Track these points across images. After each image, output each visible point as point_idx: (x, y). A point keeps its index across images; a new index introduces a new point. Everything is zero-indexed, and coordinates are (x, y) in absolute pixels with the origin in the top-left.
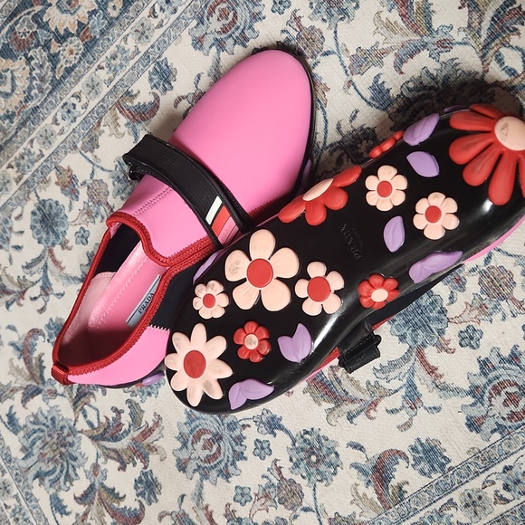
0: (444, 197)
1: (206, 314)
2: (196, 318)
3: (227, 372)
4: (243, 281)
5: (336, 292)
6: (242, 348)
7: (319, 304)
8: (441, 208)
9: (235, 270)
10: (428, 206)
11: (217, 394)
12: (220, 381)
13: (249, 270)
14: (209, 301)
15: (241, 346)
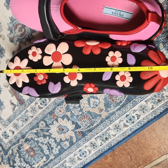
0: (130, 75)
1: (31, 57)
2: (27, 56)
3: (27, 81)
4: (50, 55)
5: (77, 80)
6: (37, 77)
7: (70, 80)
8: (127, 78)
9: (49, 50)
10: (123, 74)
11: (20, 85)
12: (23, 82)
13: (54, 53)
14: (34, 54)
15: (37, 76)
